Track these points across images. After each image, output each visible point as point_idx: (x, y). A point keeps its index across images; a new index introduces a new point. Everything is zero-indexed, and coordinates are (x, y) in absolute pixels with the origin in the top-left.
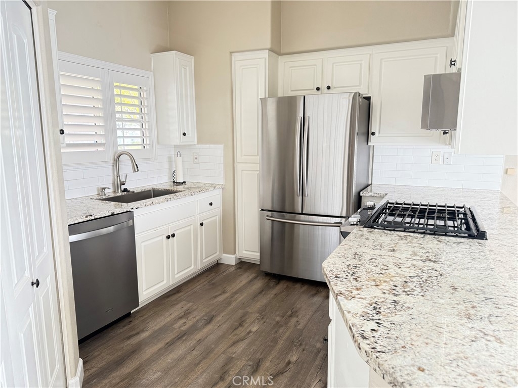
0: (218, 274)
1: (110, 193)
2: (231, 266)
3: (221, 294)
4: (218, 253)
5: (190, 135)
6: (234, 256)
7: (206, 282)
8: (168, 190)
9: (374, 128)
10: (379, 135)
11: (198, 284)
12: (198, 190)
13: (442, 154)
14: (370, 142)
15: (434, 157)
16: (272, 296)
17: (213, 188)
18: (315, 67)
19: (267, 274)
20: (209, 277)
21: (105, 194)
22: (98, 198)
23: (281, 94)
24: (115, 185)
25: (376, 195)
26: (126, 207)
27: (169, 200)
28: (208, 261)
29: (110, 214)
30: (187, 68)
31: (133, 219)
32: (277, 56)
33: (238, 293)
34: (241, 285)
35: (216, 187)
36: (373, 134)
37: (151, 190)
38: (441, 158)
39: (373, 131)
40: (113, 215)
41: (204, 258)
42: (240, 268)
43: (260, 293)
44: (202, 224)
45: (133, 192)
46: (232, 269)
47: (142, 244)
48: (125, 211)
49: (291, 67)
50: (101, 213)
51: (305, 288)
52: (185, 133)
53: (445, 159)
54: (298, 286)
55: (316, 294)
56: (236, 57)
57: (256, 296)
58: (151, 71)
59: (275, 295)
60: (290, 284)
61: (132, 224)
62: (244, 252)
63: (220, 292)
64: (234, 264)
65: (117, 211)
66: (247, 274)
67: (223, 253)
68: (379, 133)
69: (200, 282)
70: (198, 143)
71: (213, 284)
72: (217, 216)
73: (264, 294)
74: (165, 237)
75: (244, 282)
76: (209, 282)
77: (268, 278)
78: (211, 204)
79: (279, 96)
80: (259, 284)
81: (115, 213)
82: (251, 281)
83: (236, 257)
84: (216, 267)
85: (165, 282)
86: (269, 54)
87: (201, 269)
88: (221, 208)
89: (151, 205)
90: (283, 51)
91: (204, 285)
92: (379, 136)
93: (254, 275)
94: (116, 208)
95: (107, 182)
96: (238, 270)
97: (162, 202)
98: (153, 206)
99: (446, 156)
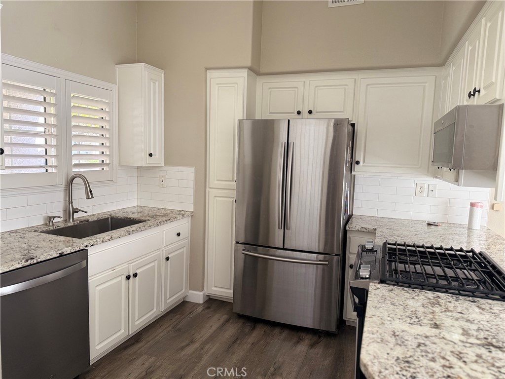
0: (184, 316)
1: (59, 222)
2: (198, 305)
3: (188, 345)
4: (184, 290)
5: (157, 156)
6: (202, 293)
7: (170, 328)
8: (130, 218)
9: (359, 157)
10: (364, 164)
11: (160, 330)
12: (164, 219)
13: (426, 187)
14: (354, 171)
15: (418, 189)
16: (249, 346)
17: (181, 217)
18: (296, 89)
19: (240, 316)
20: (174, 320)
21: (53, 225)
22: (44, 229)
23: (258, 117)
24: (66, 212)
25: (363, 230)
26: (79, 244)
27: (131, 233)
28: (172, 300)
29: (58, 255)
30: (157, 83)
31: (87, 259)
32: (255, 75)
33: (208, 343)
34: (212, 331)
35: (185, 215)
36: (358, 163)
37: (109, 218)
38: (426, 191)
39: (357, 160)
40: (61, 255)
41: (168, 297)
42: (208, 308)
43: (235, 342)
44: (167, 259)
45: (88, 221)
46: (200, 309)
47: (97, 288)
48: (78, 249)
49: (270, 88)
50: (46, 255)
51: (285, 333)
52: (151, 154)
53: (430, 192)
54: (277, 331)
55: (298, 342)
56: (211, 74)
57: (230, 347)
58: (115, 84)
59: (253, 344)
60: (267, 328)
61: (85, 266)
62: (214, 288)
63: (187, 342)
64: (202, 303)
65: (68, 250)
66: (217, 316)
67: (190, 290)
68: (364, 162)
69: (163, 327)
70: (166, 164)
71: (179, 330)
72: (185, 248)
73: (240, 343)
74: (124, 277)
75: (214, 327)
76: (173, 328)
77: (242, 321)
78: (179, 235)
79: (256, 118)
80: (232, 330)
81: (65, 253)
82: (223, 325)
83: (203, 294)
84: (182, 306)
85: (123, 331)
86: (248, 73)
87: (164, 311)
88: (189, 239)
89: (109, 240)
90: (262, 71)
91: (169, 332)
92: (363, 166)
93: (225, 317)
94: (67, 247)
95: (57, 209)
96: (207, 311)
97: (123, 236)
98: (111, 241)
99: (431, 188)
